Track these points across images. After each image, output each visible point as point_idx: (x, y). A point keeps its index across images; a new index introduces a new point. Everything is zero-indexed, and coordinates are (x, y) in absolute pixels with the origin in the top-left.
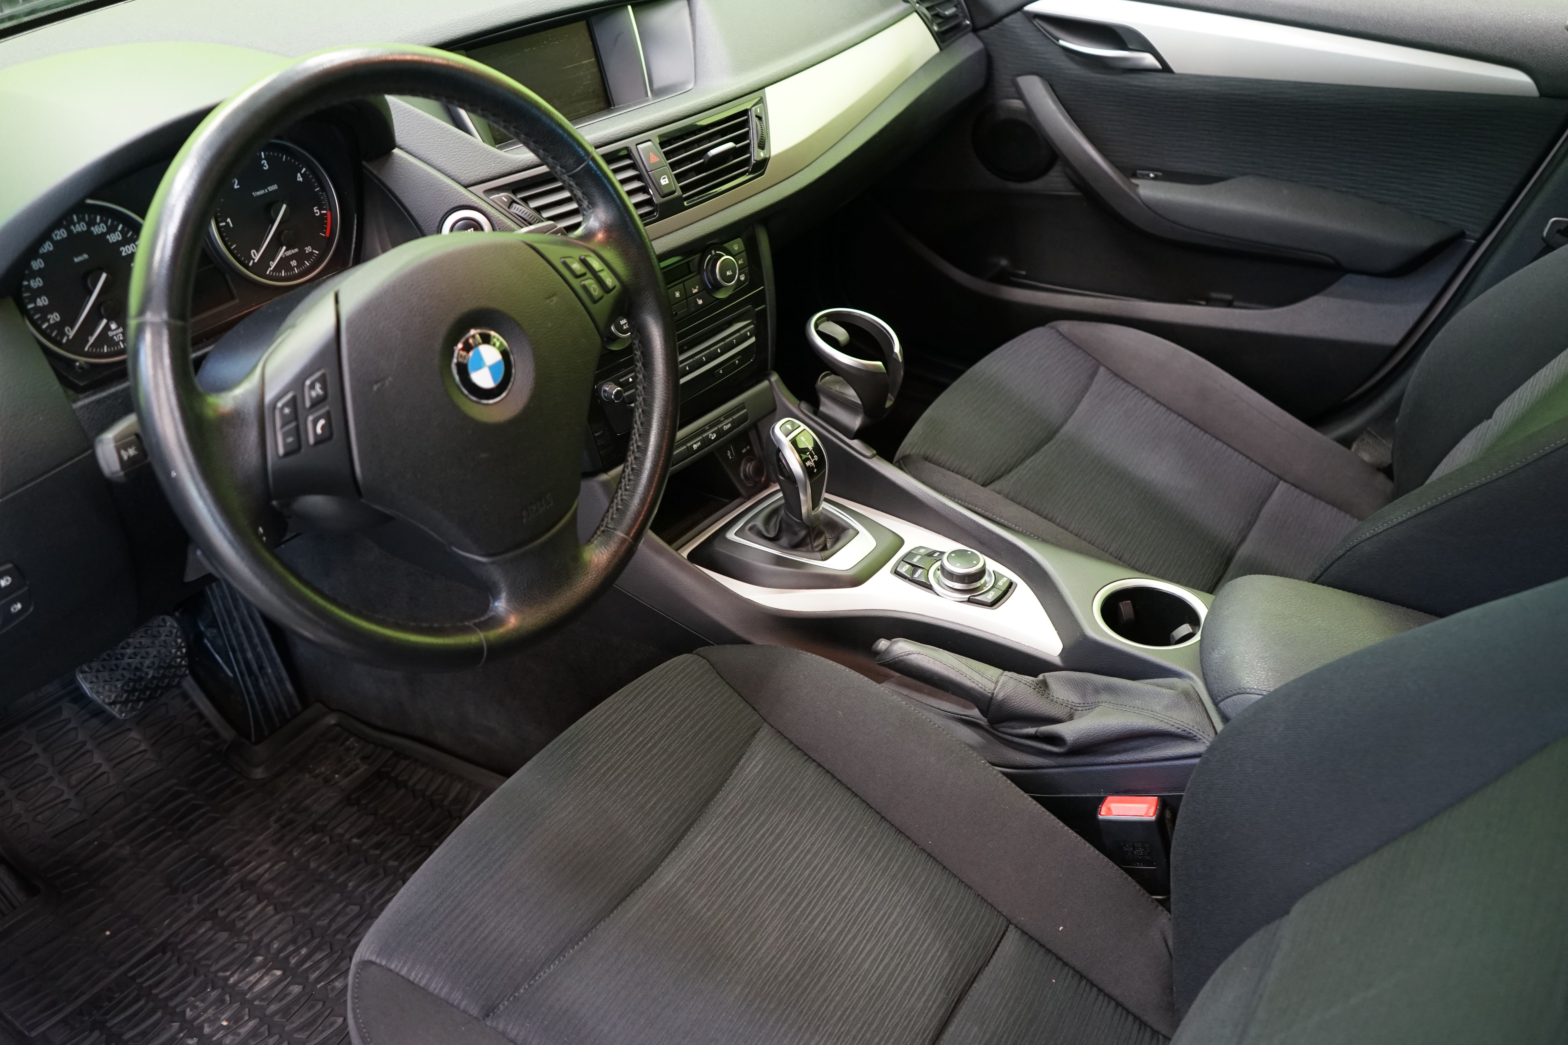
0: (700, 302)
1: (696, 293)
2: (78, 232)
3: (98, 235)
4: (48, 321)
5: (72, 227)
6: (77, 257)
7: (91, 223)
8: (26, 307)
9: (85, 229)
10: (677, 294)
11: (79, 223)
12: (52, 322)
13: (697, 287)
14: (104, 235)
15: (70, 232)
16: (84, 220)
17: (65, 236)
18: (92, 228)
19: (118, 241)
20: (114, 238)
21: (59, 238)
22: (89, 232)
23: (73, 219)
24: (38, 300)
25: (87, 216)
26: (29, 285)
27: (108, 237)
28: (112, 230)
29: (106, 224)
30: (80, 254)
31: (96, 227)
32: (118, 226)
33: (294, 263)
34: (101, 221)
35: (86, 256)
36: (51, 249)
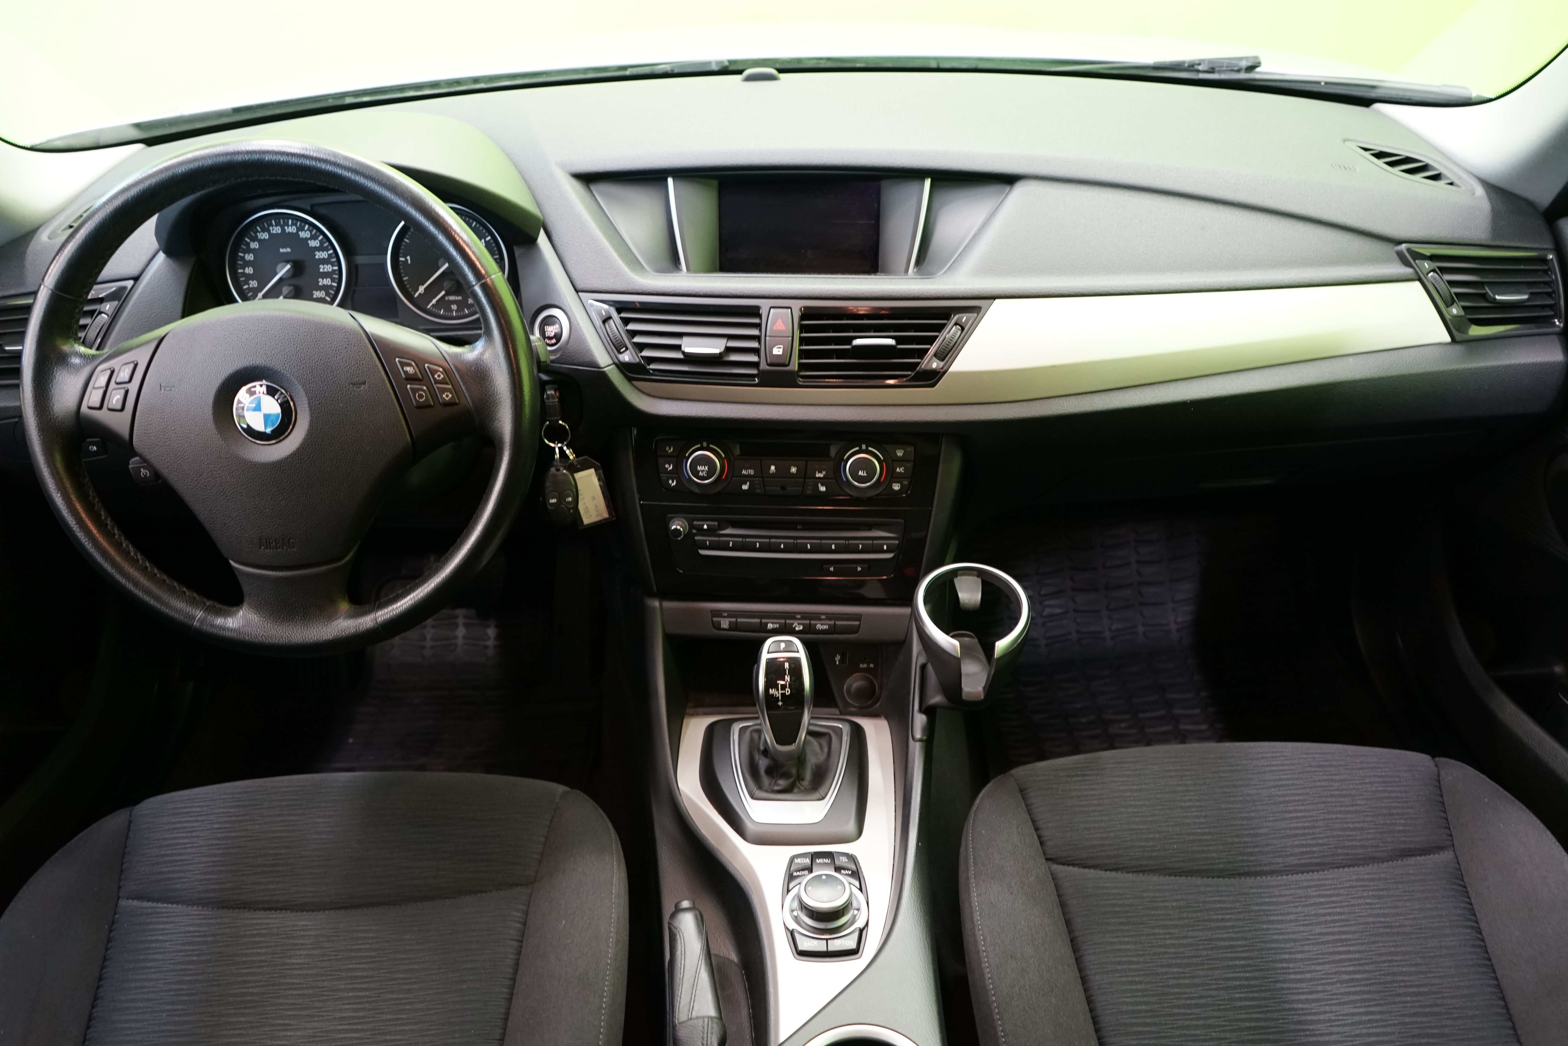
0: (823, 489)
1: (819, 478)
2: (289, 232)
3: (302, 238)
4: (249, 284)
5: (286, 228)
6: (282, 248)
7: (301, 229)
8: (237, 270)
9: (295, 231)
10: (794, 470)
11: (292, 226)
12: (251, 286)
13: (824, 473)
14: (307, 239)
15: (283, 230)
16: (296, 225)
17: (279, 232)
18: (300, 233)
19: (315, 247)
20: (313, 243)
21: (274, 232)
22: (297, 234)
23: (288, 222)
24: (247, 269)
25: (299, 223)
26: (244, 257)
27: (309, 242)
28: (313, 237)
29: (311, 233)
30: (286, 248)
31: (303, 232)
32: (319, 236)
33: (454, 307)
34: (308, 229)
35: (289, 250)
36: (267, 237)
